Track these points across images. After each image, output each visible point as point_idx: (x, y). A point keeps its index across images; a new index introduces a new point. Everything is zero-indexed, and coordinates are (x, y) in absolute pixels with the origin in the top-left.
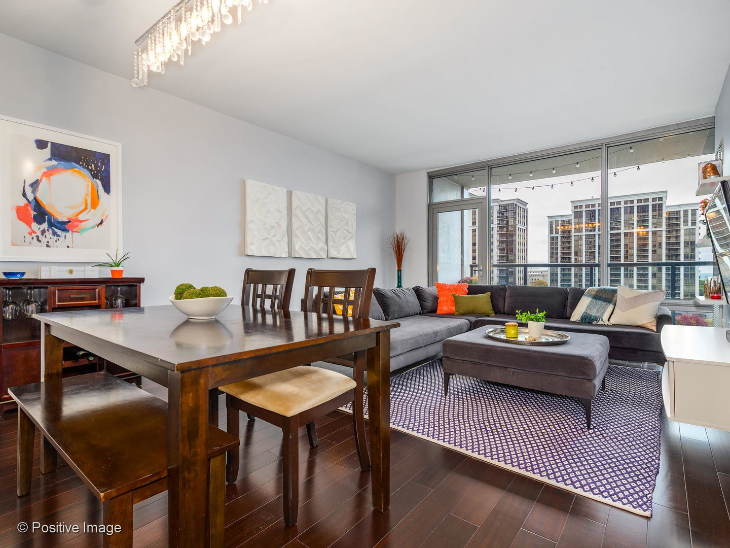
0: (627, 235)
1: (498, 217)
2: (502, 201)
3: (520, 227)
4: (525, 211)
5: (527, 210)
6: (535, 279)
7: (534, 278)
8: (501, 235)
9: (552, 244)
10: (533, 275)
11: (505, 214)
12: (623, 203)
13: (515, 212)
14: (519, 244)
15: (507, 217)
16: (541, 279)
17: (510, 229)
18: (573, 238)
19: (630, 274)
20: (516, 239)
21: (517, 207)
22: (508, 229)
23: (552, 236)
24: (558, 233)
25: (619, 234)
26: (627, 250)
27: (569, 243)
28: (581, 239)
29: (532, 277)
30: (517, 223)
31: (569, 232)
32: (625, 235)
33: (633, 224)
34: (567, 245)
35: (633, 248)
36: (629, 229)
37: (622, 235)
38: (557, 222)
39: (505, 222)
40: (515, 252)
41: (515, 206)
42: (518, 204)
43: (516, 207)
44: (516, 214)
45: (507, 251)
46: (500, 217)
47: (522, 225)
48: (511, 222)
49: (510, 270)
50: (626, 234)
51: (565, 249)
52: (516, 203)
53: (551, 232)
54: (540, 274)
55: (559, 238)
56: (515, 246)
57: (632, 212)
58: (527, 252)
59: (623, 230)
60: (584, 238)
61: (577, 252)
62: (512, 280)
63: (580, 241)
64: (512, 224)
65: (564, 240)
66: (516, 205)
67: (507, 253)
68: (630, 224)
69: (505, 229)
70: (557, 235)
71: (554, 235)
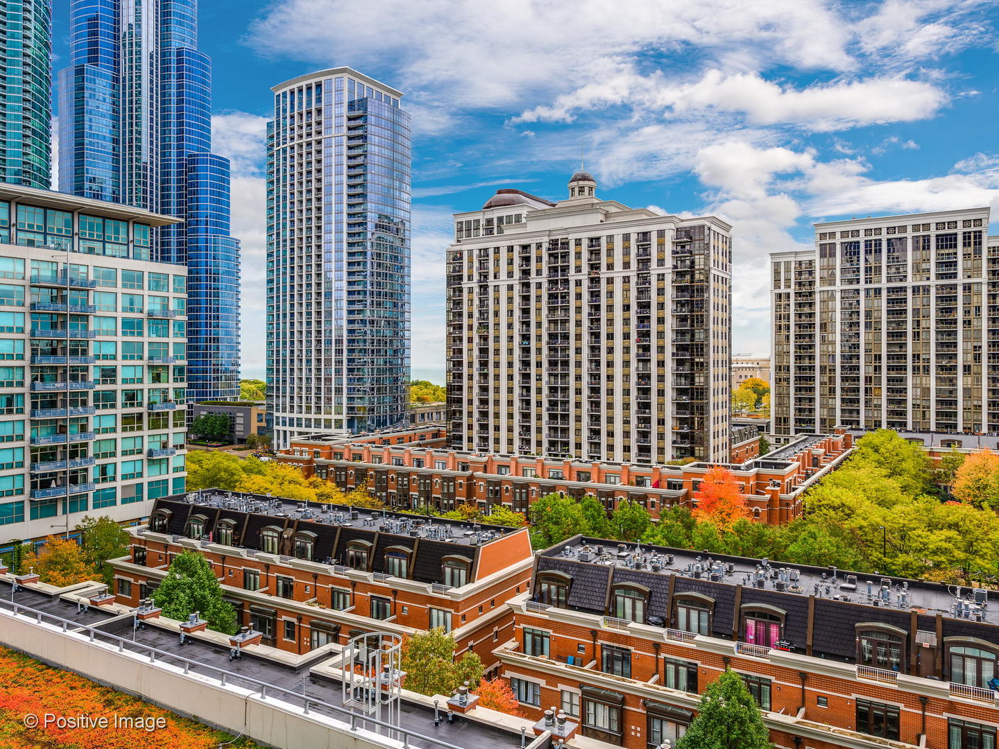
0: (919, 291)
1: (674, 252)
2: (682, 221)
3: (717, 273)
4: (727, 241)
5: (730, 239)
6: (746, 376)
7: (743, 373)
8: (680, 289)
9: (778, 307)
10: (742, 368)
11: (688, 247)
12: (909, 229)
13: (708, 244)
14: (716, 307)
15: (691, 252)
16: (758, 375)
17: (697, 276)
18: (817, 297)
19: (924, 366)
20: (709, 297)
21: (712, 233)
22: (693, 276)
23: (778, 291)
24: (789, 287)
25: (903, 289)
26: (918, 321)
27: (810, 306)
28: (833, 298)
29: (740, 373)
30: (712, 265)
31: (810, 285)
32: (914, 291)
33: (928, 270)
34: (807, 310)
35: (929, 316)
36: (921, 280)
37: (910, 292)
38: (788, 264)
39: (688, 262)
40: (707, 325)
41: (707, 232)
42: (714, 228)
43: (709, 235)
44: (708, 249)
45: (692, 321)
46: (677, 253)
47: (720, 269)
48: (699, 261)
49: (697, 360)
50: (916, 290)
51: (803, 318)
52: (708, 224)
53: (777, 286)
54: (755, 365)
55: (792, 297)
56: (707, 311)
57: (926, 247)
58: (730, 324)
59: (910, 282)
60: (838, 296)
61: (825, 324)
62: (702, 379)
63: (830, 303)
64: (702, 267)
65: (800, 300)
66: (709, 229)
67: (692, 326)
68: (924, 271)
69: (688, 277)
70: (787, 290)
71: (783, 290)
